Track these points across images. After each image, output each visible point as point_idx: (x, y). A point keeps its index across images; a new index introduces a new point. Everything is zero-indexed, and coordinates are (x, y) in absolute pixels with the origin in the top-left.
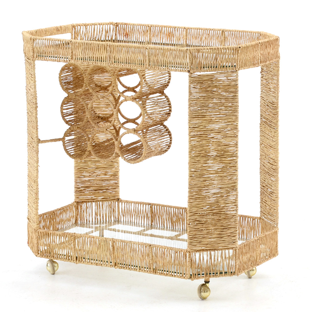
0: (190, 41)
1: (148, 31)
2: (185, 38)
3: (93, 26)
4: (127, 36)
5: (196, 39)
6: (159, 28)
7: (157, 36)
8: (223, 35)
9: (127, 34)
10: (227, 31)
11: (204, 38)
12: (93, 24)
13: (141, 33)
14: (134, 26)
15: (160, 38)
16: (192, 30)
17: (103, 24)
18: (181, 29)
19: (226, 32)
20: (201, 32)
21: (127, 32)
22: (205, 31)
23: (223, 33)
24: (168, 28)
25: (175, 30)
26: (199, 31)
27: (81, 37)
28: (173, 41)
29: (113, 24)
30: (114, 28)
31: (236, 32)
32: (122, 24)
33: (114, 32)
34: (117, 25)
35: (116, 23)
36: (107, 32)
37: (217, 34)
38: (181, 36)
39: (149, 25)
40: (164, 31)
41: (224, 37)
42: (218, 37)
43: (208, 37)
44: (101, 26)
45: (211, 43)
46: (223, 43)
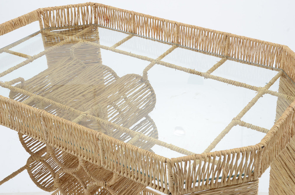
0: (183, 40)
1: (131, 19)
2: (176, 36)
3: (66, 10)
4: (107, 21)
5: (190, 40)
6: (145, 19)
7: (142, 27)
8: (227, 41)
9: (108, 19)
10: (232, 36)
11: (200, 40)
12: (65, 7)
13: (124, 20)
14: (115, 11)
15: (146, 30)
16: (185, 27)
17: (77, 6)
18: (171, 24)
19: (231, 38)
20: (197, 32)
21: (107, 17)
22: (202, 32)
23: (226, 39)
24: (154, 20)
25: (163, 24)
26: (194, 31)
27: (53, 22)
28: (162, 37)
29: (91, 4)
30: (93, 10)
31: (245, 40)
32: (101, 6)
33: (93, 14)
34: (95, 6)
35: (94, 4)
36: (84, 15)
37: (219, 38)
38: (172, 33)
39: (132, 13)
40: (150, 23)
41: (228, 44)
42: (219, 42)
43: (206, 39)
44: (76, 9)
45: (210, 49)
46: (226, 50)
